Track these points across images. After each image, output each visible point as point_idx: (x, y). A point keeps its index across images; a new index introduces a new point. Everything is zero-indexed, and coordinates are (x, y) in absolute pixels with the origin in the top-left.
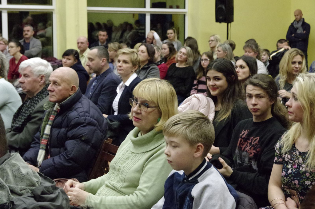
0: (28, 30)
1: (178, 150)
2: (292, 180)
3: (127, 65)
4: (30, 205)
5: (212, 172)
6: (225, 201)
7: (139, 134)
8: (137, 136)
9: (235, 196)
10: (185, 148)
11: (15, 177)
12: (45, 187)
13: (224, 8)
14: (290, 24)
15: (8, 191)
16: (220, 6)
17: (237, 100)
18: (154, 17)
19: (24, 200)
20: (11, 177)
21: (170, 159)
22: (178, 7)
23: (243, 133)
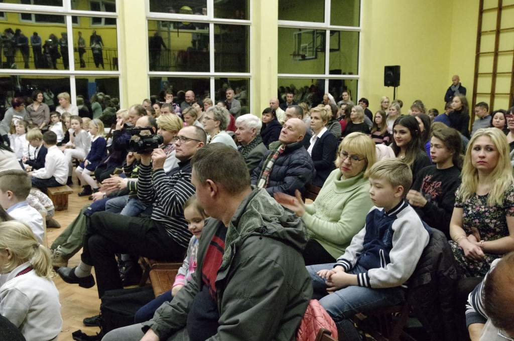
0: (230, 93)
1: (381, 191)
2: (472, 220)
3: (318, 121)
4: (279, 229)
5: (409, 210)
6: (421, 235)
7: (342, 178)
8: (339, 179)
9: (429, 231)
10: (388, 189)
11: (265, 207)
12: (289, 216)
13: (392, 74)
14: (448, 88)
15: (261, 219)
16: (389, 72)
17: (419, 151)
18: (332, 82)
19: (273, 225)
20: (262, 207)
21: (374, 197)
22: (350, 74)
23: (426, 177)
